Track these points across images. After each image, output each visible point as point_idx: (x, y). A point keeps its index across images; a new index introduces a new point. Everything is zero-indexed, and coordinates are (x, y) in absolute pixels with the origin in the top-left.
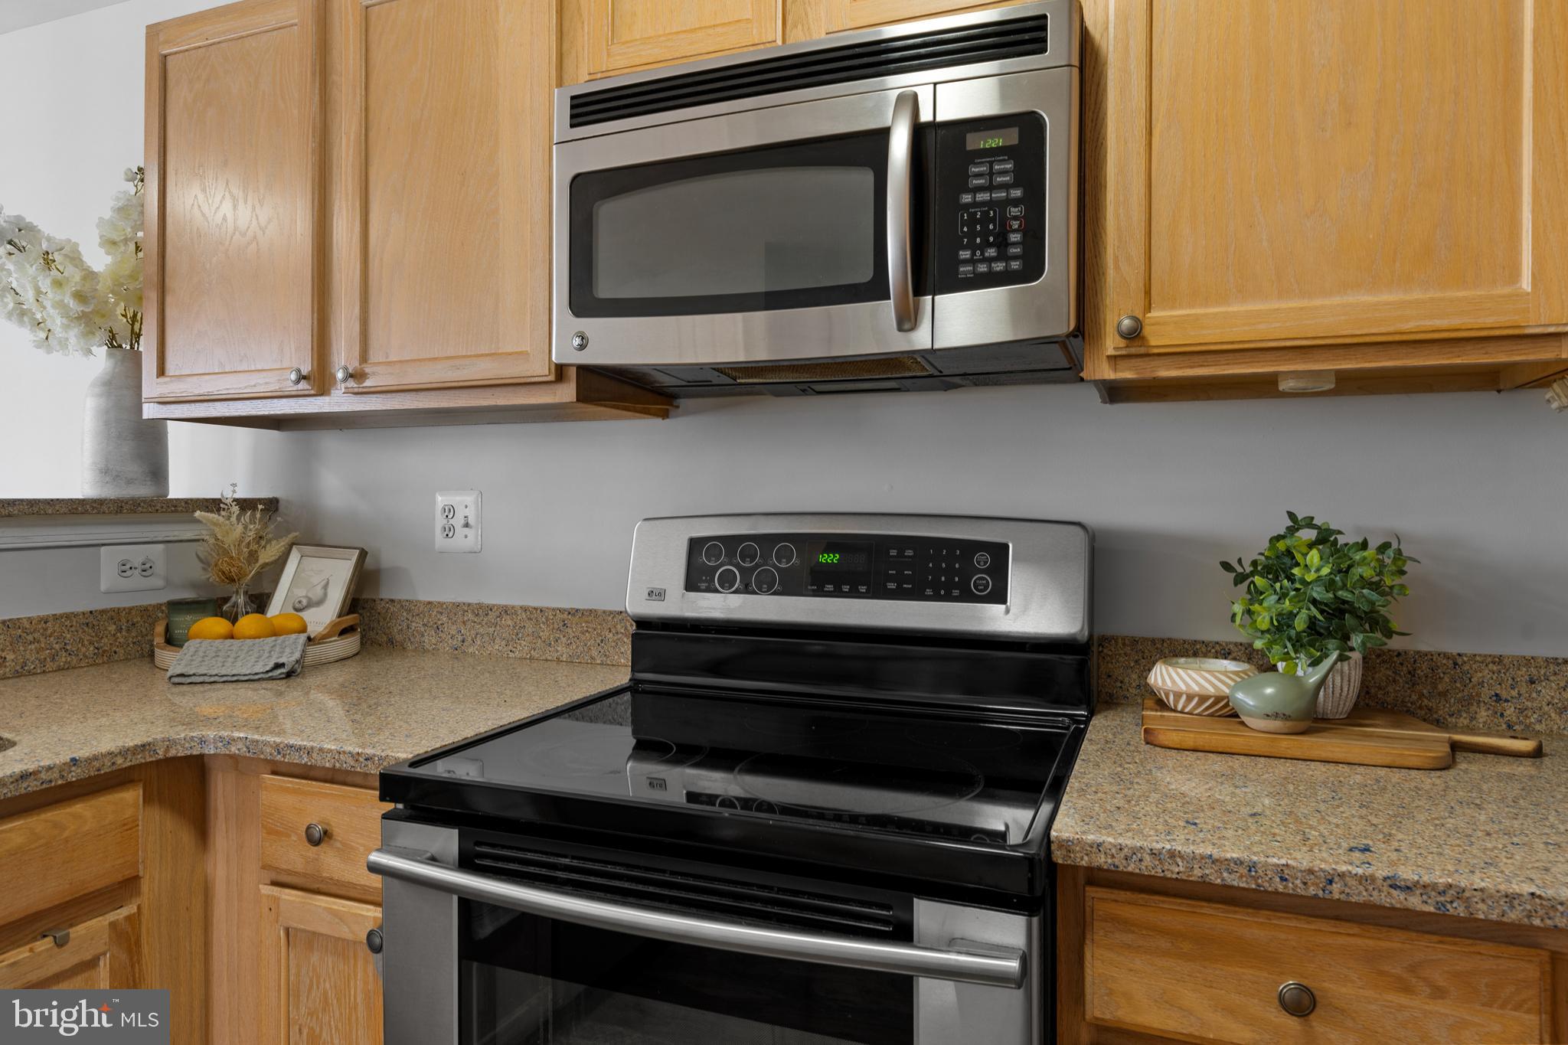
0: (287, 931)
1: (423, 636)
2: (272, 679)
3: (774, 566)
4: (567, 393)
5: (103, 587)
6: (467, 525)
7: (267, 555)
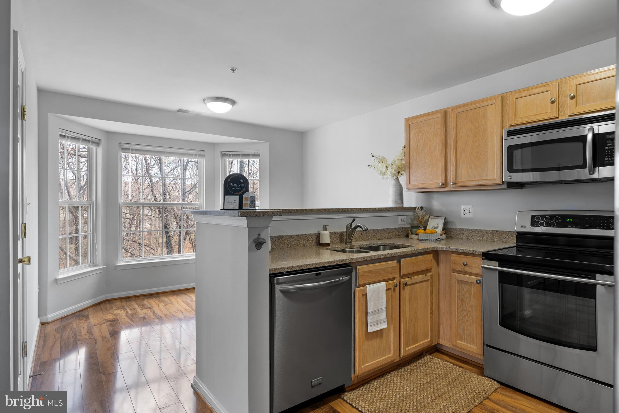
0: (457, 280)
1: (459, 235)
2: (437, 241)
3: (554, 221)
4: (505, 186)
5: (399, 223)
6: (470, 212)
7: (426, 218)
